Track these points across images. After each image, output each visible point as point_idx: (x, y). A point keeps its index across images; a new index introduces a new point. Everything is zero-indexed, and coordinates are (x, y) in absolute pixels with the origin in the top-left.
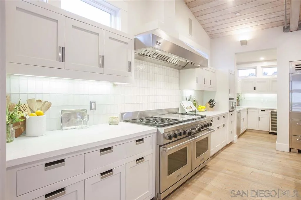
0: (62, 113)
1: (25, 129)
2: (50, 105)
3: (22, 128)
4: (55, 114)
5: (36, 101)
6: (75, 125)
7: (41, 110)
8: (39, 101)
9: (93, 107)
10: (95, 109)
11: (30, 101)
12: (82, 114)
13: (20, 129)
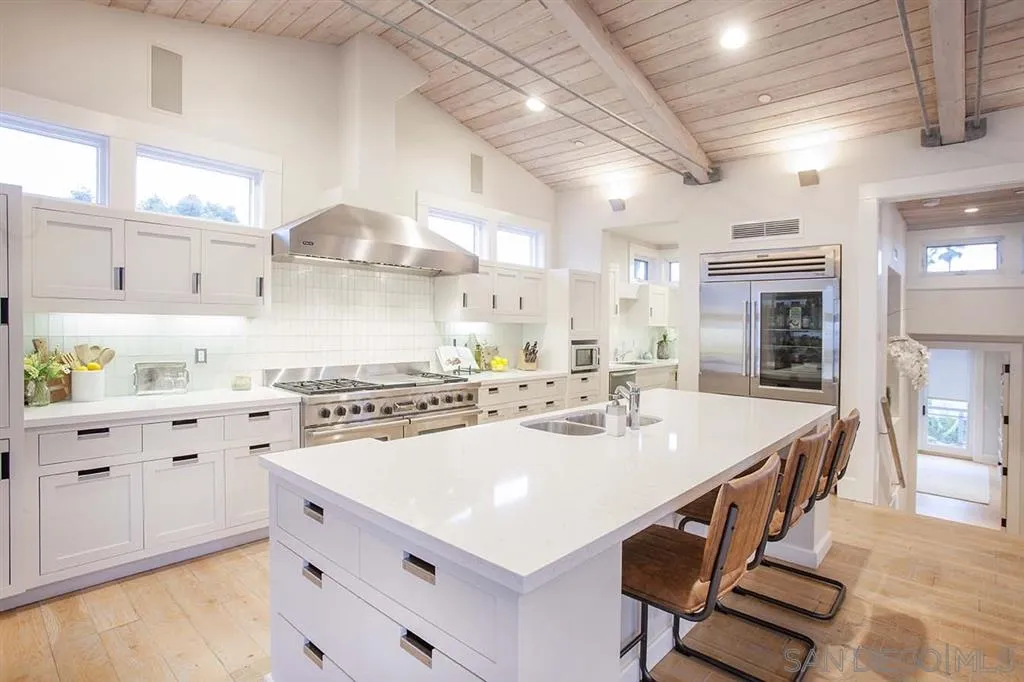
0: (136, 368)
1: (70, 392)
2: (112, 356)
3: (66, 389)
4: (123, 368)
5: (92, 348)
6: (161, 388)
7: (98, 362)
8: (96, 348)
9: (201, 357)
10: (205, 361)
11: (80, 348)
12: (177, 369)
13: (63, 389)
